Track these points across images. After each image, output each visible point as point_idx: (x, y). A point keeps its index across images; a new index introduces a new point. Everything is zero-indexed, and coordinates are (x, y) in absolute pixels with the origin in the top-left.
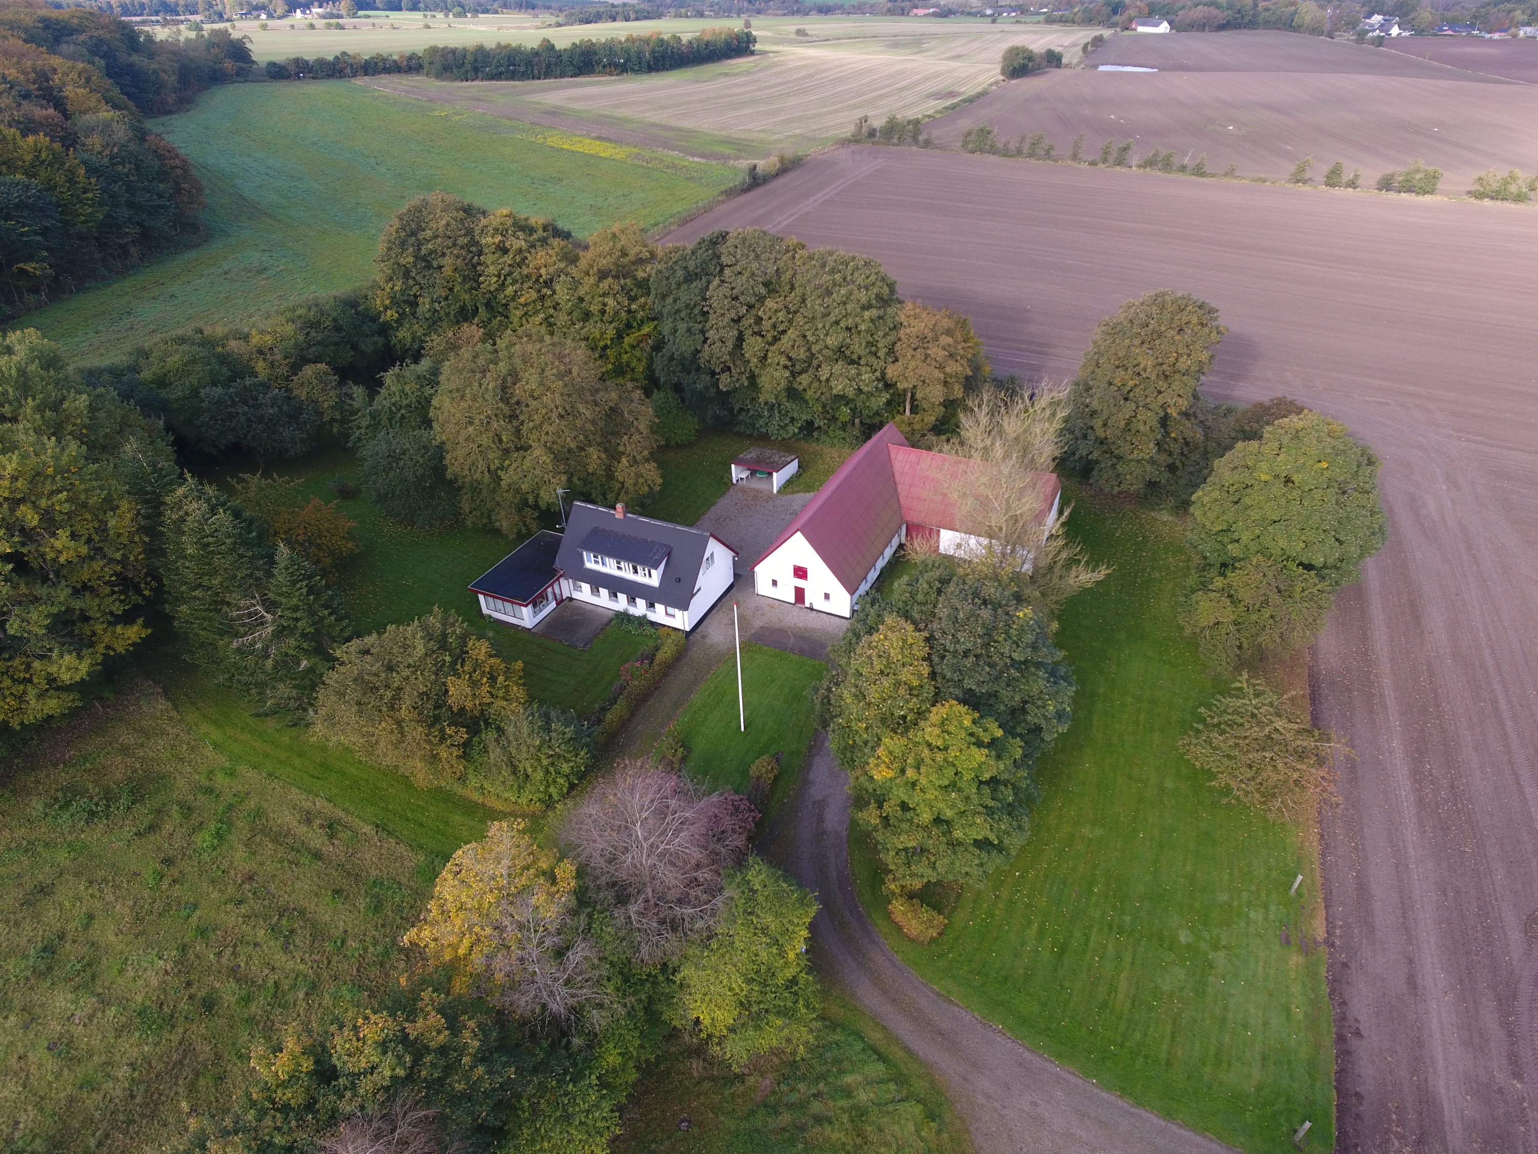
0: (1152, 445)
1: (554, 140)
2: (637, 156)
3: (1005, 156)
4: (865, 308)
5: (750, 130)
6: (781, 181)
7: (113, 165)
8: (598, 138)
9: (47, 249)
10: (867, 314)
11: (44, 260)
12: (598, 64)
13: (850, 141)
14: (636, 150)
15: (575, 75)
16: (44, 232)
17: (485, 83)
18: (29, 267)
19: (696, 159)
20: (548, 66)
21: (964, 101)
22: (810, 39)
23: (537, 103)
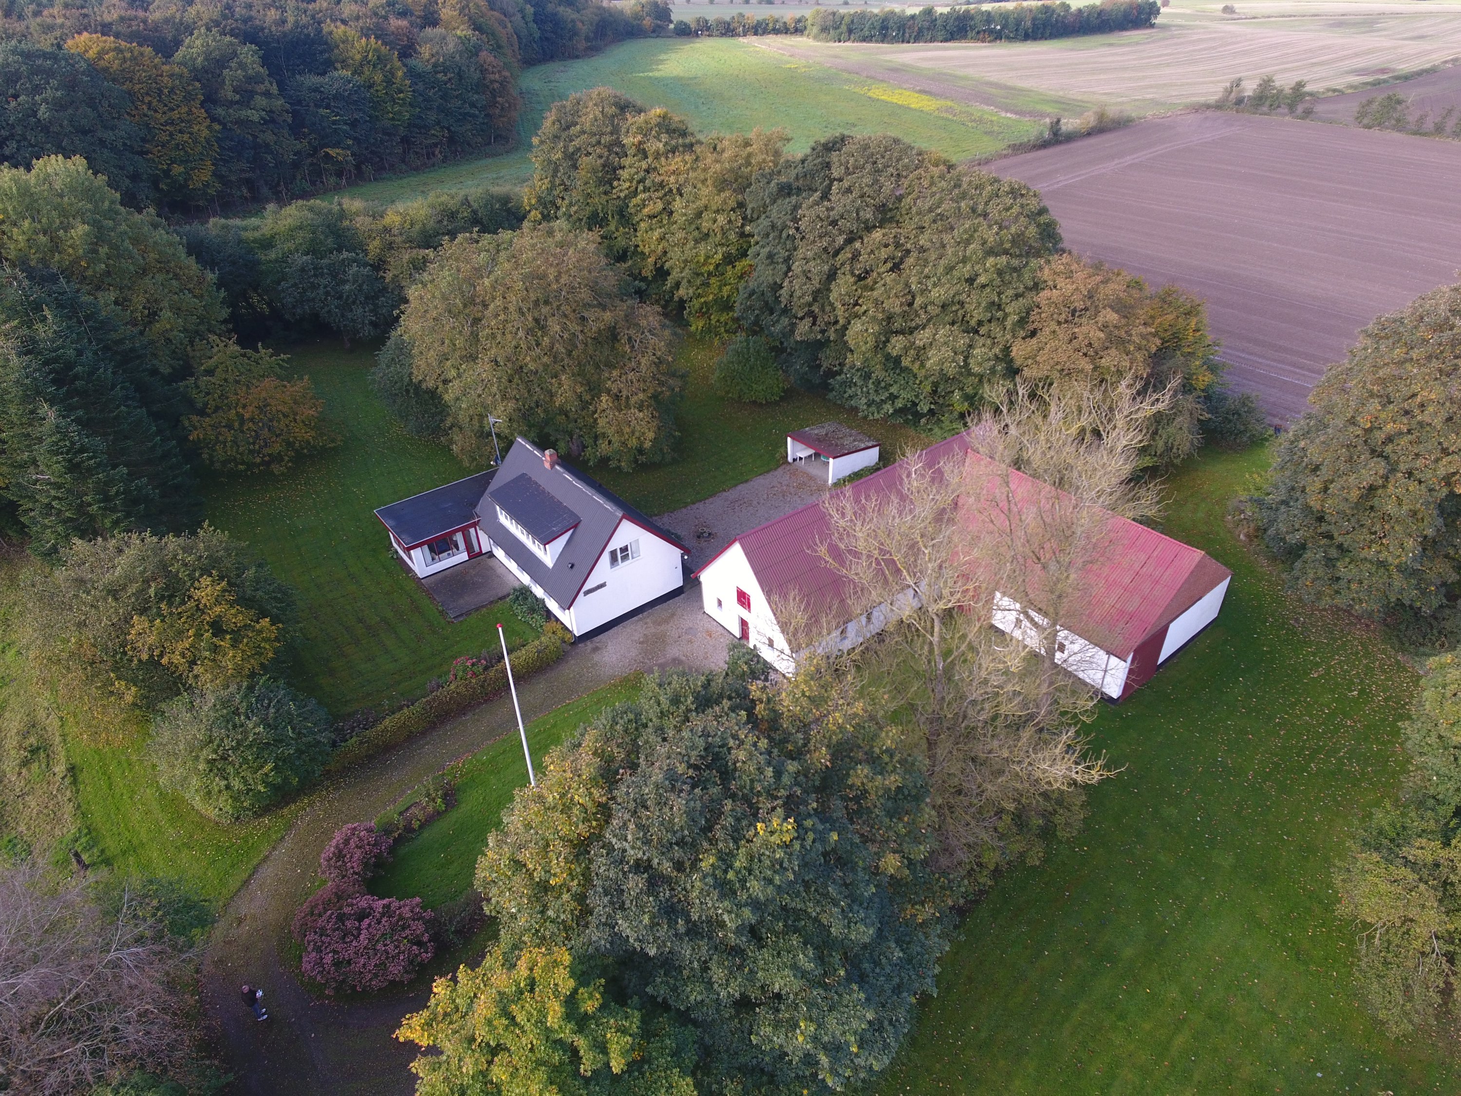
0: (1410, 543)
1: (879, 93)
2: (948, 110)
3: (1415, 133)
4: (991, 252)
5: (1094, 93)
6: (1092, 141)
7: (437, 73)
8: (921, 92)
9: (355, 139)
10: (991, 261)
11: (348, 148)
12: (972, 29)
13: (1208, 107)
14: (949, 103)
15: (946, 40)
16: (354, 124)
17: (855, 44)
18: (332, 152)
19: (1009, 115)
20: (920, 30)
21: (1397, 78)
22: (1236, 16)
23: (887, 61)
